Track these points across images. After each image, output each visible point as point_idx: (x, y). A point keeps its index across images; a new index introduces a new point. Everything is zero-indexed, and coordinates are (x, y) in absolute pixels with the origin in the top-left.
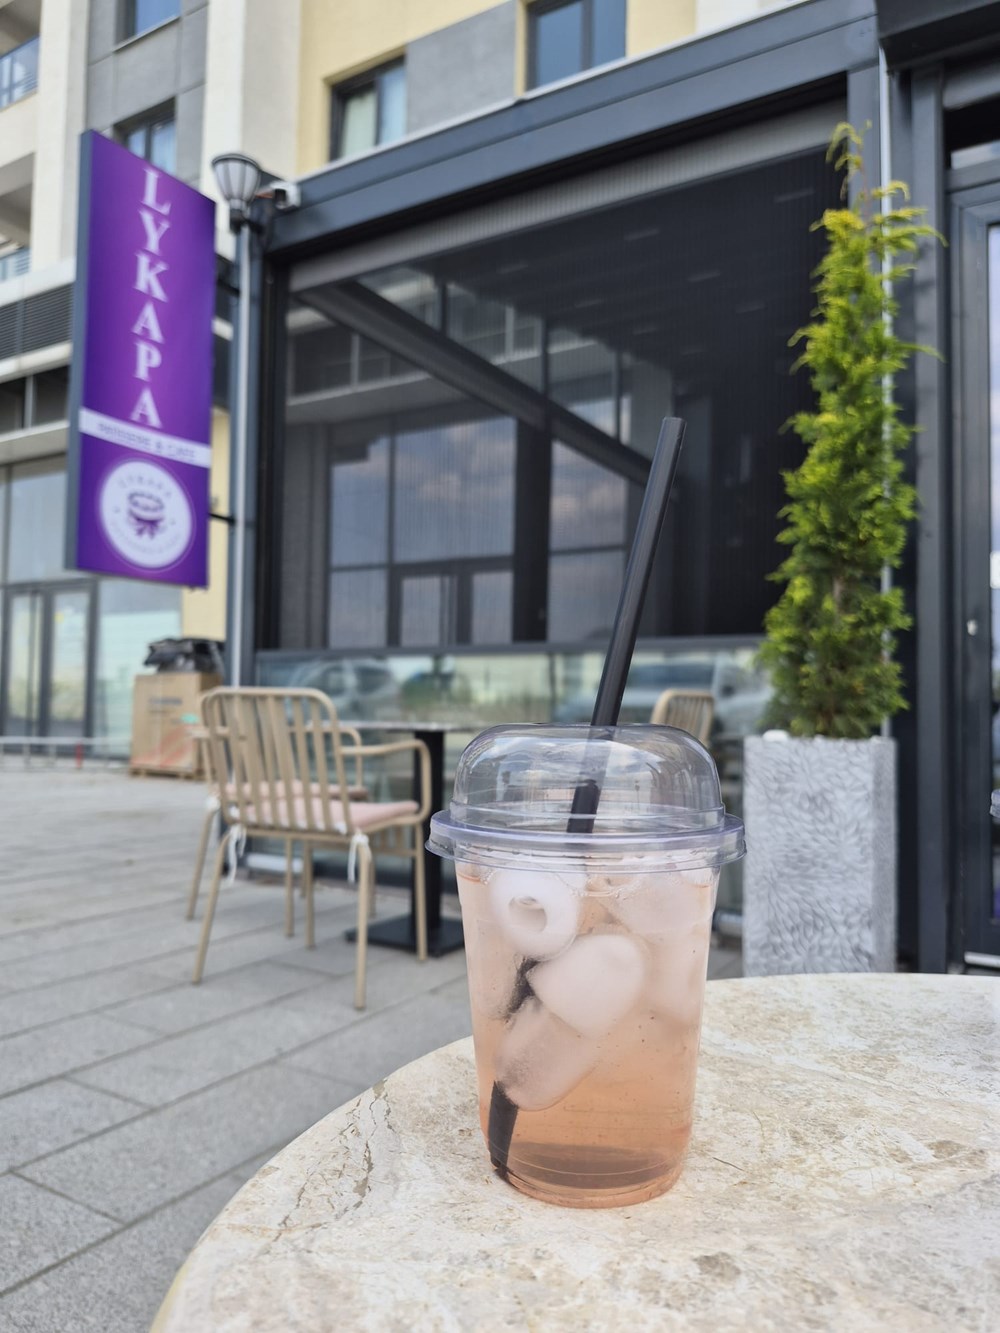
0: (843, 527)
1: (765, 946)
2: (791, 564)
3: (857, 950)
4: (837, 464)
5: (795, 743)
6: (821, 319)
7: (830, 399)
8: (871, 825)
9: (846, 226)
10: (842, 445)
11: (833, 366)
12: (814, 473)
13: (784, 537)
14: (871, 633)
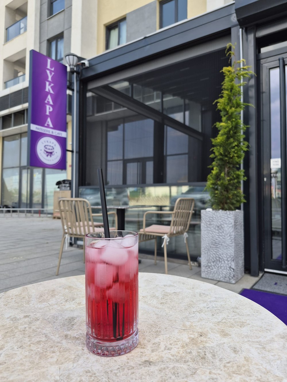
0: (226, 154)
1: (207, 266)
2: (214, 163)
3: (230, 267)
4: (225, 136)
5: (214, 211)
6: (222, 97)
7: (224, 119)
8: (233, 234)
9: (229, 71)
10: (227, 131)
11: (225, 109)
12: (220, 139)
13: (212, 156)
14: (234, 182)
